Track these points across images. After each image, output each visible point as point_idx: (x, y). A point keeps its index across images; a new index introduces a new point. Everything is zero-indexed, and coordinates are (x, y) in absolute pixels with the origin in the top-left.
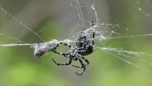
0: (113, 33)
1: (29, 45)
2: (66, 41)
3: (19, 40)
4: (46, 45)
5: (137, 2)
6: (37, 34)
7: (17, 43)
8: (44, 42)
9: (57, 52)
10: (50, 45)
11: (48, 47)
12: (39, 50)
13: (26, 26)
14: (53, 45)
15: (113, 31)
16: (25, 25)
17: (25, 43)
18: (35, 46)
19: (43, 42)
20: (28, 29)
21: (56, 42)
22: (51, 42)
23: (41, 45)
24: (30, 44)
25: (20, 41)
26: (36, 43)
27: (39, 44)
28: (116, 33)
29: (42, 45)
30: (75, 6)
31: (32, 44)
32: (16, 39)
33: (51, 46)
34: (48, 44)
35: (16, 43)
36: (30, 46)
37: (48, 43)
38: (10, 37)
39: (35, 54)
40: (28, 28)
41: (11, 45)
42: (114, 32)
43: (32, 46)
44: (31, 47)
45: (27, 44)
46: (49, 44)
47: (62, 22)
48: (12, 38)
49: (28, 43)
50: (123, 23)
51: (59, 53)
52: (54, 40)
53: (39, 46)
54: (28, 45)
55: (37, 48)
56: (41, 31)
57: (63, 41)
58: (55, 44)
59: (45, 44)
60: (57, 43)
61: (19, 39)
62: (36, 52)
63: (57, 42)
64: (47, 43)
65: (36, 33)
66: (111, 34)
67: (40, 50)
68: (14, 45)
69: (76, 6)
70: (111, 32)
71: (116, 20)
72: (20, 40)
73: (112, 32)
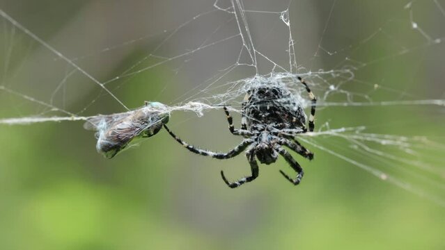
0: (334, 91)
1: (81, 120)
2: (192, 107)
3: (51, 106)
4: (130, 117)
5: (408, 6)
6: (104, 85)
7: (46, 115)
8: (126, 111)
9: (200, 151)
10: (144, 120)
11: (136, 124)
12: (110, 133)
13: (74, 65)
14: (152, 119)
15: (335, 87)
16: (70, 61)
17: (69, 113)
18: (97, 124)
19: (121, 110)
20: (78, 71)
21: (161, 109)
22: (146, 110)
23: (115, 120)
24: (84, 118)
25: (56, 109)
26: (100, 115)
27: (110, 116)
28: (342, 91)
29: (119, 119)
30: (229, 10)
31: (88, 118)
32: (42, 103)
33: (147, 122)
34: (138, 117)
35: (42, 114)
36: (82, 122)
37: (136, 112)
38: (26, 97)
39: (99, 146)
40: (79, 69)
41: (27, 120)
42: (337, 88)
43: (89, 123)
44: (86, 126)
45: (76, 118)
46: (139, 115)
47: (187, 53)
48: (32, 99)
49: (79, 116)
50: (364, 65)
51: (205, 154)
52: (155, 104)
53: (110, 122)
54: (77, 121)
55: (104, 128)
56: (118, 78)
57: (182, 105)
58: (159, 114)
59: (129, 115)
60: (163, 112)
61: (51, 101)
62: (102, 139)
63: (165, 108)
64: (133, 112)
65: (102, 83)
66: (327, 93)
67: (114, 133)
68: (36, 120)
69: (232, 10)
70: (328, 89)
71: (347, 58)
72: (55, 105)
73: (332, 87)
